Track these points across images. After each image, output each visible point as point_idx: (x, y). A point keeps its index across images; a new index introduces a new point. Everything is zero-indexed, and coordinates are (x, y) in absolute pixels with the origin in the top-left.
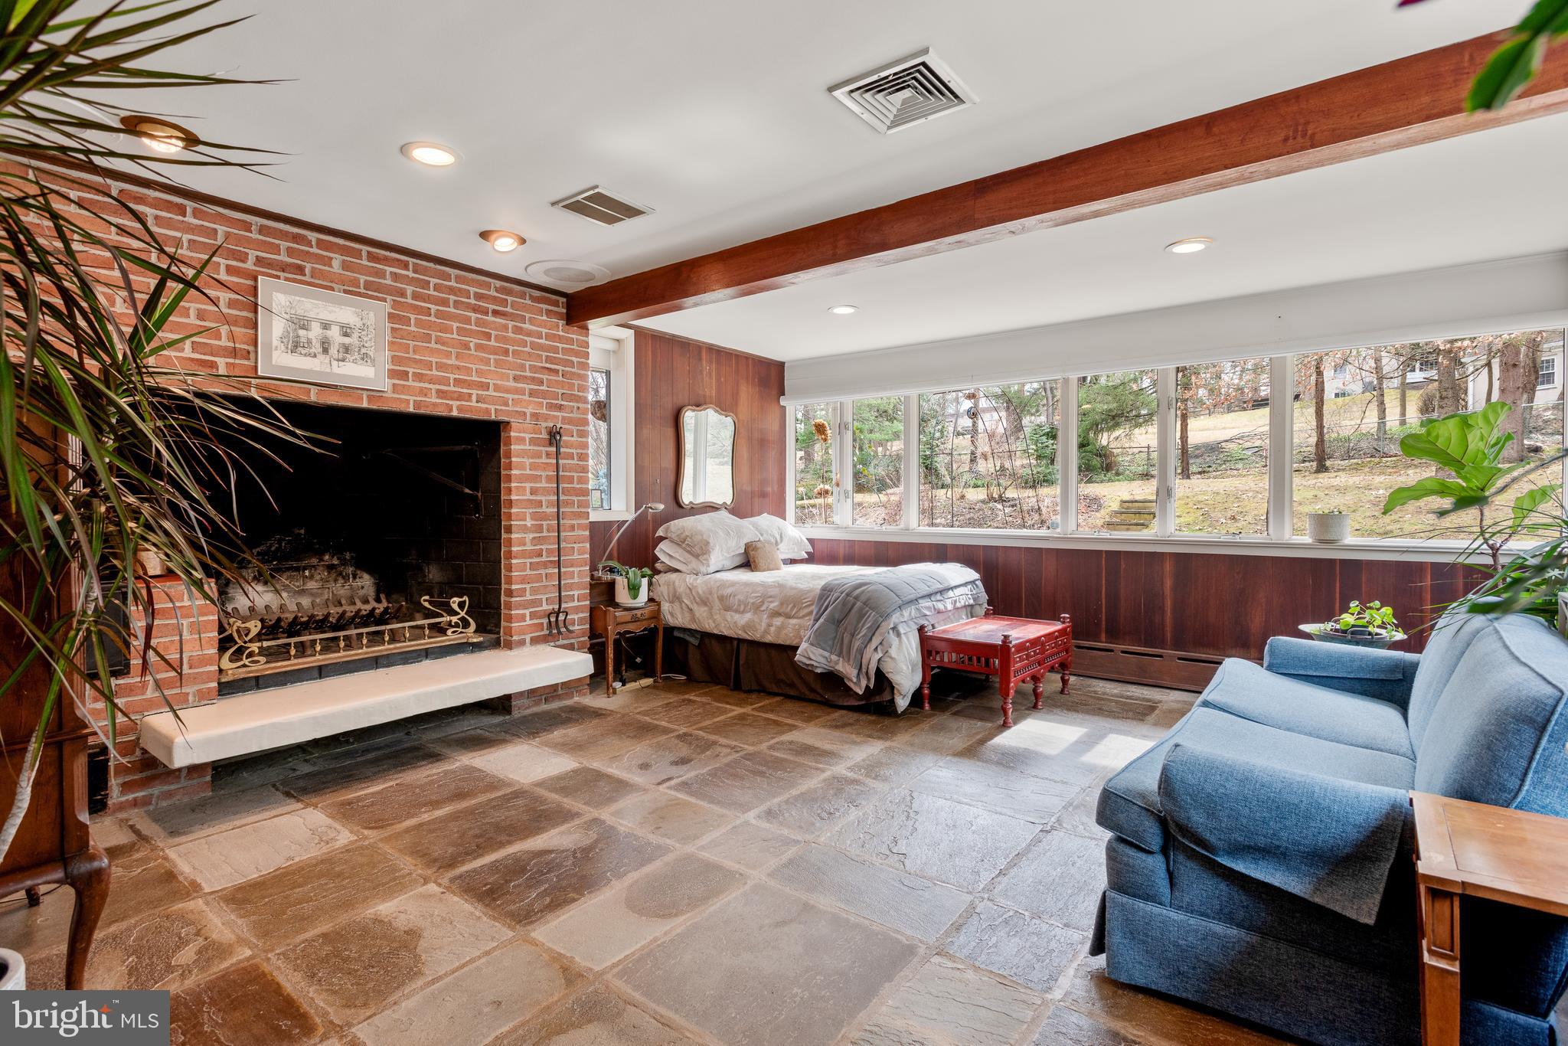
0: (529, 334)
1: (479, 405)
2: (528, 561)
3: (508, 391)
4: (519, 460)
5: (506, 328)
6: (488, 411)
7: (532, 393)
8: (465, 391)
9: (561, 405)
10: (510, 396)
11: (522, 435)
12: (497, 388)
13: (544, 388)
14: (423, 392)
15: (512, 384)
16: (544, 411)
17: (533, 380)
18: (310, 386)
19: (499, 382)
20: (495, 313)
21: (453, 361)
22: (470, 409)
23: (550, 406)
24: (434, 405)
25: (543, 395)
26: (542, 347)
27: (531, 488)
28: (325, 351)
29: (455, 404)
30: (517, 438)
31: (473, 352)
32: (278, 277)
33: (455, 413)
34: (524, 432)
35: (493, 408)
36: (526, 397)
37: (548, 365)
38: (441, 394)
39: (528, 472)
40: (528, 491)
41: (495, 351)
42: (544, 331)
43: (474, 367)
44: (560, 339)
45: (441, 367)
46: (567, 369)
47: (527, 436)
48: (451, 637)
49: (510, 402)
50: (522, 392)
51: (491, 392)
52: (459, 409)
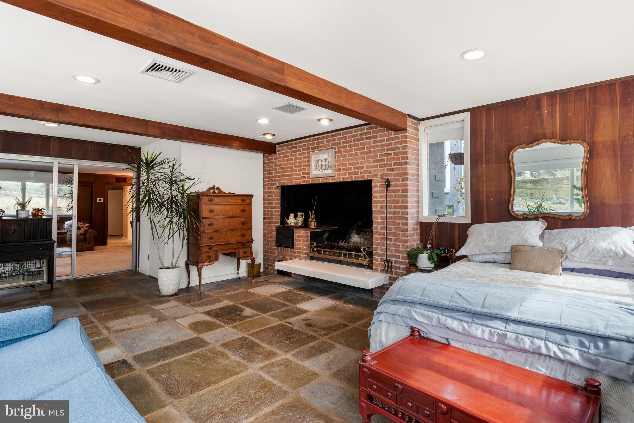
0: (379, 141)
1: (361, 175)
2: (379, 237)
3: (371, 167)
4: (375, 194)
5: (370, 142)
6: (364, 177)
7: (381, 166)
8: (356, 171)
9: (393, 168)
10: (372, 169)
11: (376, 184)
12: (367, 167)
13: (386, 162)
14: (345, 174)
15: (373, 164)
16: (386, 172)
17: (381, 160)
18: (319, 179)
19: (368, 165)
20: (367, 138)
21: (353, 161)
22: (358, 177)
23: (388, 170)
24: (348, 178)
25: (385, 165)
26: (384, 145)
27: (380, 206)
28: (322, 168)
29: (353, 176)
30: (375, 185)
31: (359, 156)
32: (315, 151)
33: (354, 180)
34: (377, 183)
35: (366, 175)
36: (378, 168)
37: (387, 152)
38: (350, 174)
39: (379, 199)
40: (379, 207)
41: (366, 153)
42: (385, 138)
43: (359, 161)
44: (393, 139)
45: (350, 164)
46: (396, 151)
47: (379, 184)
48: (360, 261)
49: (372, 172)
50: (376, 166)
51: (365, 169)
52: (355, 178)
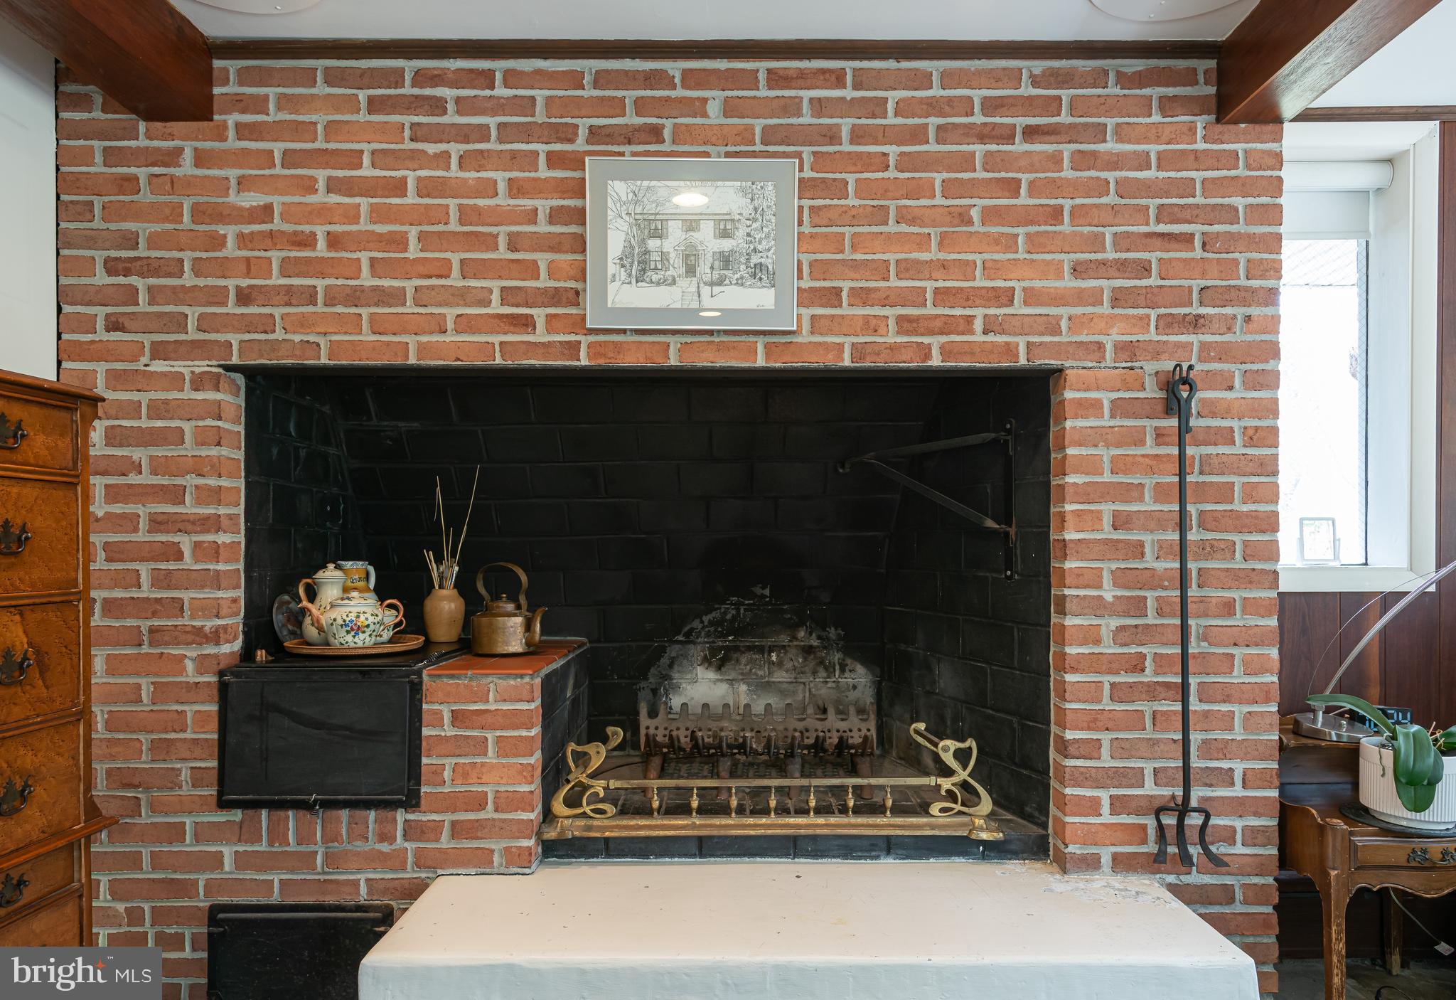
0: (1115, 162)
1: (991, 338)
2: (1106, 679)
3: (1058, 299)
4: (1084, 451)
5: (1056, 160)
6: (1010, 350)
7: (1118, 298)
8: (958, 312)
9: (1199, 316)
10: (1064, 311)
11: (1093, 395)
12: (1031, 297)
13: (1153, 281)
14: (872, 326)
15: (1069, 282)
16: (1152, 335)
17: (1123, 267)
18: (664, 338)
19: (1037, 284)
20: (1031, 133)
21: (933, 253)
22: (970, 349)
23: (1168, 324)
24: (893, 348)
25: (1150, 298)
26: (1147, 189)
27: (1115, 514)
28: (691, 270)
29: (936, 342)
30: (1080, 403)
31: (977, 227)
32: (620, 156)
33: (936, 361)
34: (1098, 389)
35: (1021, 342)
36: (1106, 309)
37: (1162, 228)
38: (906, 324)
39: (1107, 477)
40: (1107, 521)
41: (1027, 218)
42: (1153, 149)
43: (978, 258)
44: (1198, 159)
45: (906, 269)
46: (1217, 228)
47: (1106, 398)
49: (1064, 324)
50: (1095, 298)
51: (1018, 308)
52: (945, 351)
